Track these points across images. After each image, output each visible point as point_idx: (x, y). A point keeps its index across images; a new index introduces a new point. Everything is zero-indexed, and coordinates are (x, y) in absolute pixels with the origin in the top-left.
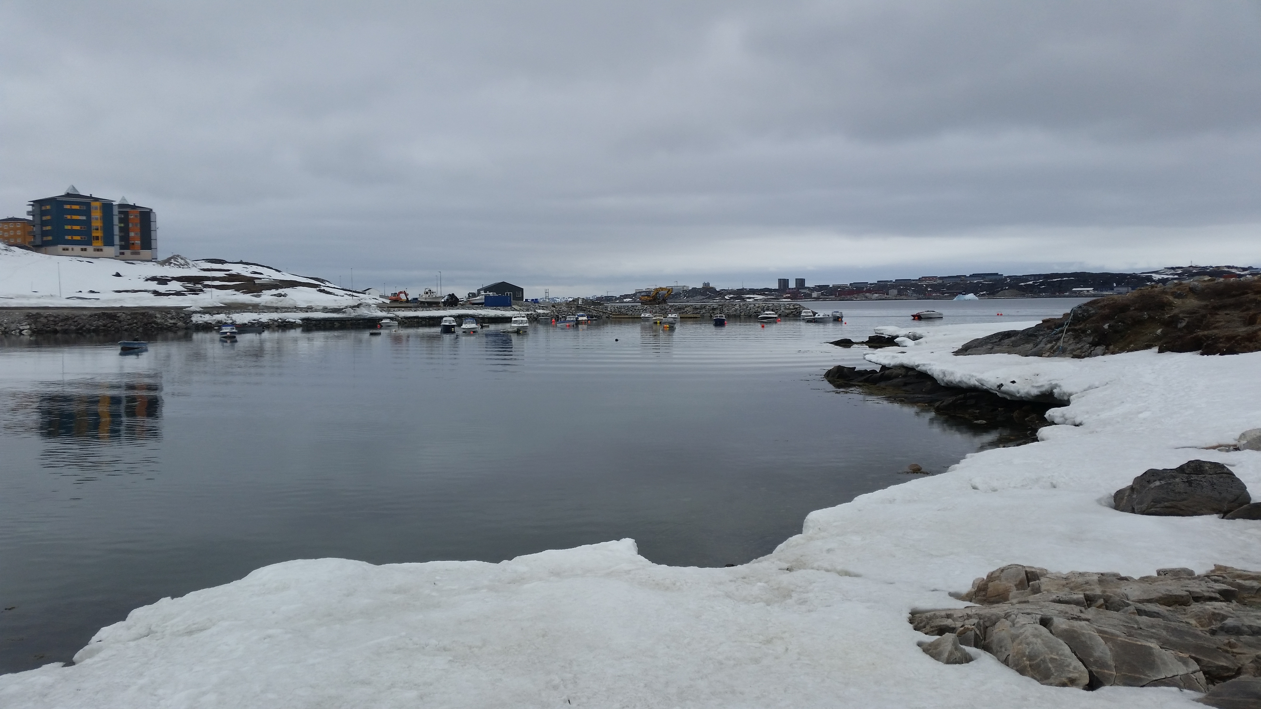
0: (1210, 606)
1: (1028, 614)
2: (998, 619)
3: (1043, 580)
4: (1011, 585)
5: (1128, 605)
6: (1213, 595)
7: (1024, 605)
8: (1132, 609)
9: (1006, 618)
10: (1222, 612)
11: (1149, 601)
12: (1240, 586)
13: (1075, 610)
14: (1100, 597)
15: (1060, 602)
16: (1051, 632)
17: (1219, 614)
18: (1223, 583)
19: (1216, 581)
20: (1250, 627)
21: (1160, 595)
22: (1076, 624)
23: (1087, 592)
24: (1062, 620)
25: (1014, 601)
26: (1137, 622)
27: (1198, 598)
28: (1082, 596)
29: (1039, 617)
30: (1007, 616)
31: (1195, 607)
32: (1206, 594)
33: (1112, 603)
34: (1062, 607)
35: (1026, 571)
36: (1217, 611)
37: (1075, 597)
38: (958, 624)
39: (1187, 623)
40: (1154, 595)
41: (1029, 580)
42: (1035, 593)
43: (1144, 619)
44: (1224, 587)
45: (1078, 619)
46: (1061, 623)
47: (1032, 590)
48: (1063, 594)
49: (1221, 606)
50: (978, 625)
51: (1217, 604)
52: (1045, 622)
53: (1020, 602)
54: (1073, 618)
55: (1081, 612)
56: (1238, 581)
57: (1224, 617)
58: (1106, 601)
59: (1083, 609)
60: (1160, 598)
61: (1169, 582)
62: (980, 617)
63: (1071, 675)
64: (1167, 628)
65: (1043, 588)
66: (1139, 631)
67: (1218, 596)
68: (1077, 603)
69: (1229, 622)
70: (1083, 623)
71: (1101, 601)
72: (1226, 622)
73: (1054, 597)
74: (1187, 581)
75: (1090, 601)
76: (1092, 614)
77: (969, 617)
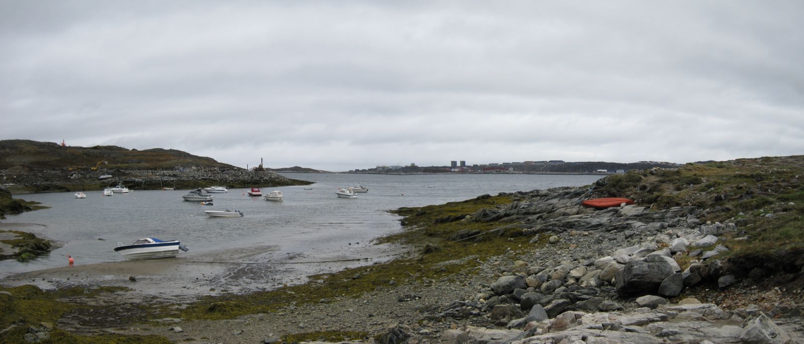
0: (656, 324)
1: (576, 335)
2: (562, 337)
3: (583, 318)
4: (568, 321)
5: (622, 327)
6: (658, 319)
7: (574, 331)
8: (623, 329)
9: (565, 338)
10: (661, 326)
11: (631, 324)
12: (669, 314)
13: (598, 332)
14: (609, 324)
15: (591, 328)
17: (660, 327)
18: (662, 313)
19: (659, 312)
20: (672, 332)
21: (635, 321)
22: (598, 338)
23: (603, 323)
24: (592, 337)
25: (569, 329)
26: (626, 335)
27: (653, 321)
28: (601, 325)
29: (581, 336)
30: (566, 337)
31: (651, 325)
32: (655, 319)
33: (615, 327)
34: (592, 331)
35: (575, 315)
36: (659, 326)
37: (598, 325)
39: (647, 333)
40: (633, 322)
41: (576, 319)
42: (579, 325)
43: (629, 333)
44: (663, 315)
45: (599, 336)
46: (591, 339)
47: (578, 323)
48: (593, 325)
49: (660, 324)
51: (660, 323)
52: (584, 339)
53: (572, 330)
54: (597, 336)
55: (601, 332)
56: (668, 311)
57: (662, 329)
58: (612, 326)
59: (601, 331)
60: (636, 322)
61: (640, 315)
62: (553, 338)
64: (638, 337)
65: (583, 321)
66: (627, 339)
67: (660, 319)
68: (599, 328)
69: (664, 330)
70: (602, 338)
71: (610, 326)
72: (663, 331)
73: (588, 326)
74: (647, 314)
75: (604, 327)
76: (606, 333)
77: (548, 339)
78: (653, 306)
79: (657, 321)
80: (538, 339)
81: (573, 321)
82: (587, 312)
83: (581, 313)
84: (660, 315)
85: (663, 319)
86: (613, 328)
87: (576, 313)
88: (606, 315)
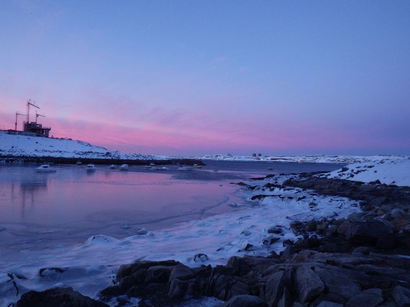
0: (365, 265)
1: (308, 265)
2: (299, 266)
3: (316, 255)
4: (306, 256)
5: (341, 264)
8: (341, 266)
11: (348, 263)
12: (377, 260)
13: (322, 265)
14: (332, 261)
16: (314, 272)
19: (370, 258)
20: (377, 273)
21: (352, 262)
22: (322, 269)
23: (328, 260)
25: (305, 262)
26: (342, 270)
28: (326, 261)
29: (311, 266)
30: (301, 266)
31: (361, 265)
34: (319, 264)
35: (311, 253)
36: (368, 267)
37: (323, 261)
38: (287, 268)
41: (312, 254)
42: (312, 259)
44: (372, 259)
45: (324, 268)
46: (317, 269)
48: (319, 260)
50: (293, 268)
51: (368, 265)
52: (313, 268)
53: (307, 262)
56: (376, 258)
57: (370, 269)
59: (325, 265)
61: (355, 257)
62: (293, 266)
63: (319, 286)
65: (315, 257)
66: (342, 273)
68: (324, 263)
69: (372, 271)
70: (325, 269)
71: (332, 263)
72: (370, 271)
73: (317, 261)
74: (361, 257)
75: (328, 262)
76: (328, 266)
77: (290, 266)
78: (366, 253)
79: (367, 263)
80: (284, 266)
81: (309, 257)
82: (319, 252)
83: (314, 252)
84: (369, 259)
85: (371, 262)
86: (334, 263)
87: (312, 251)
88: (331, 254)
